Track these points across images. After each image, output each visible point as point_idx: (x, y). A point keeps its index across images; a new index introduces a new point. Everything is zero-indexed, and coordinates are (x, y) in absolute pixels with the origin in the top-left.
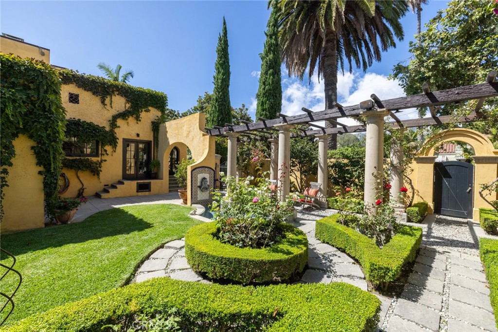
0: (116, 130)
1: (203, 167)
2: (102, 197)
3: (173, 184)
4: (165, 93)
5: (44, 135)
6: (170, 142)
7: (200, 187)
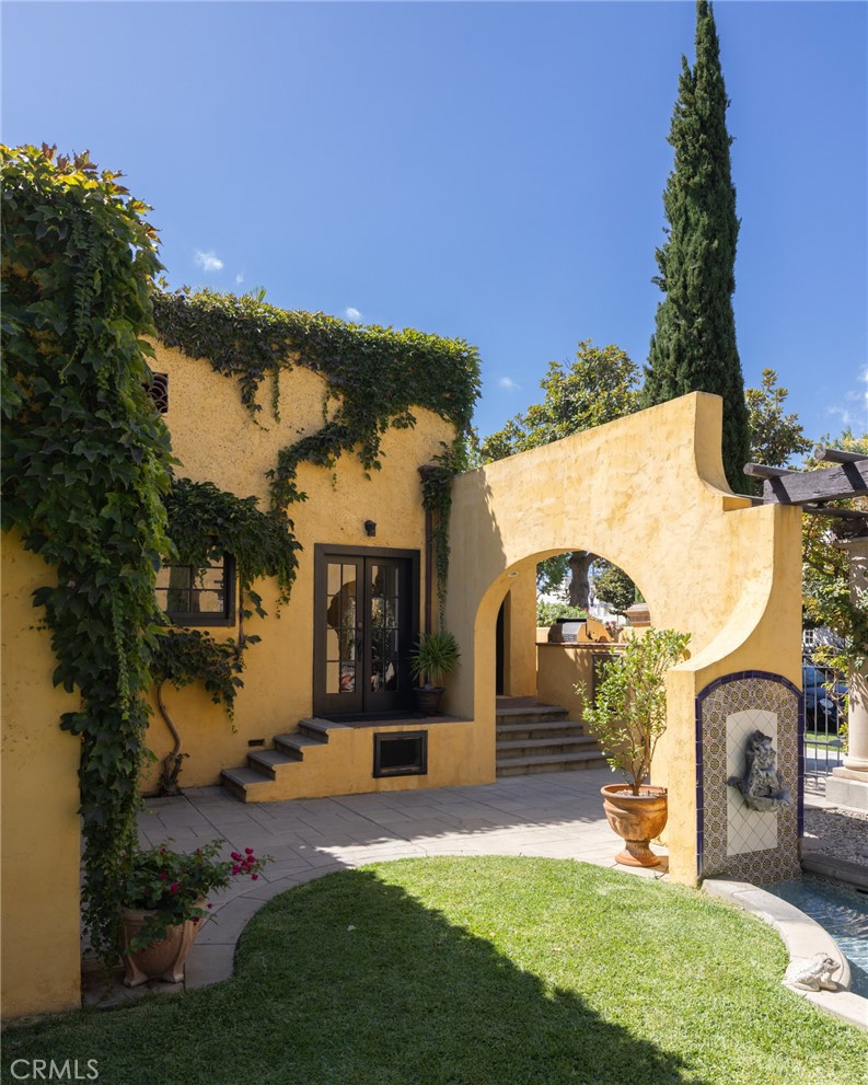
0: (293, 511)
1: (749, 674)
2: (248, 799)
3: (513, 735)
4: (471, 343)
5: (91, 526)
6: (506, 550)
7: (740, 784)
